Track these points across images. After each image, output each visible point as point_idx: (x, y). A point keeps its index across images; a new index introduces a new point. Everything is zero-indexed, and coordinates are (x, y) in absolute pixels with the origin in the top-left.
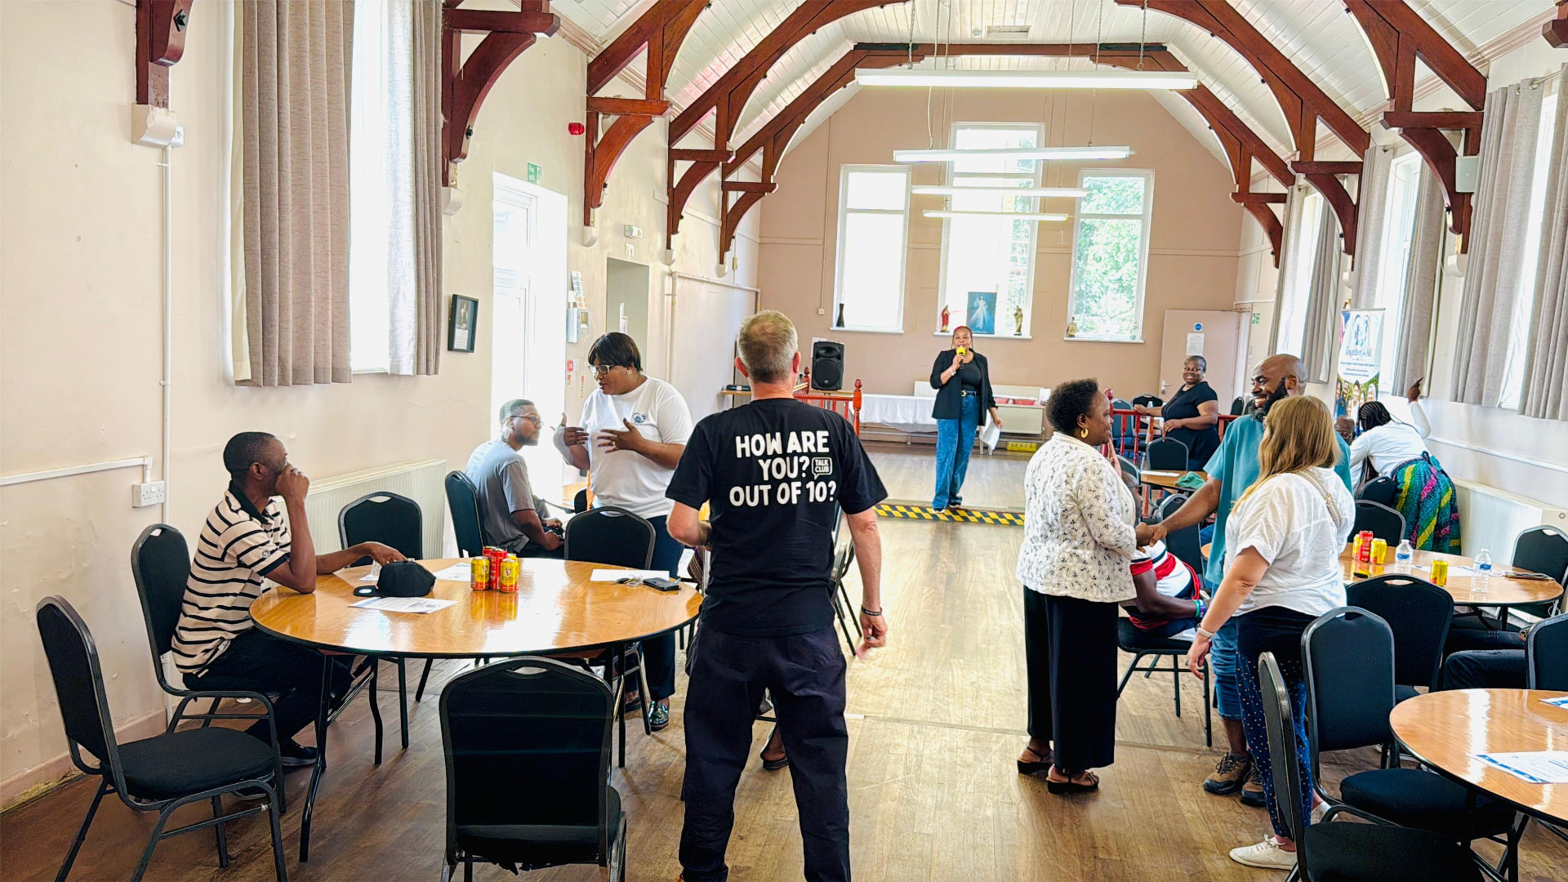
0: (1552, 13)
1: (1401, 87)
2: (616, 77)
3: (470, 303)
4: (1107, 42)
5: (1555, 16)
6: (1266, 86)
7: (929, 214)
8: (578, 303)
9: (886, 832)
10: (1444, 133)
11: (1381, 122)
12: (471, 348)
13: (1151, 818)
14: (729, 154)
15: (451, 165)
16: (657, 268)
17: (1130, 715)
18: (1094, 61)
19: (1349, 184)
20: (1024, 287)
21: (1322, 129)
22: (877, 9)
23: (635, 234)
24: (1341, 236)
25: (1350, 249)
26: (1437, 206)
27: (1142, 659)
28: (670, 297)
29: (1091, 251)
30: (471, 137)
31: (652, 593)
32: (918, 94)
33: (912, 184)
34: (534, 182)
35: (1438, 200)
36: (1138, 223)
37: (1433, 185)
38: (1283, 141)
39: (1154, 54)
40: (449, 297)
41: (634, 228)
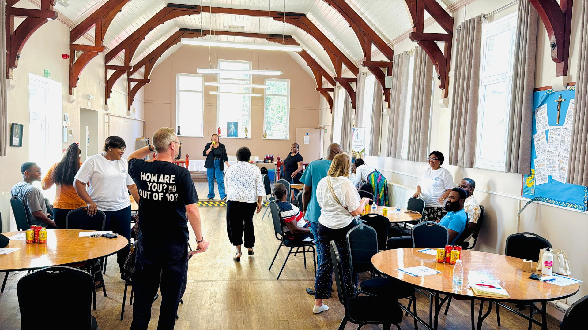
0: (411, 30)
1: (367, 53)
2: (82, 37)
3: (20, 126)
4: (272, 33)
5: (412, 31)
6: (325, 51)
7: (212, 93)
8: (67, 126)
9: (203, 322)
10: (381, 68)
11: (362, 65)
12: (20, 145)
13: (298, 304)
14: (131, 68)
15: (10, 70)
16: (101, 112)
17: (290, 270)
18: (268, 40)
19: (353, 85)
20: (248, 120)
21: (344, 67)
22: (187, 16)
23: (91, 98)
24: (351, 103)
25: (354, 107)
26: (380, 93)
27: (293, 249)
28: (107, 123)
29: (270, 107)
30: (19, 59)
31: (106, 240)
32: (206, 49)
33: (205, 81)
34: (47, 77)
35: (380, 91)
36: (286, 98)
37: (378, 85)
38: (332, 70)
39: (288, 38)
40: (10, 124)
41: (91, 96)
